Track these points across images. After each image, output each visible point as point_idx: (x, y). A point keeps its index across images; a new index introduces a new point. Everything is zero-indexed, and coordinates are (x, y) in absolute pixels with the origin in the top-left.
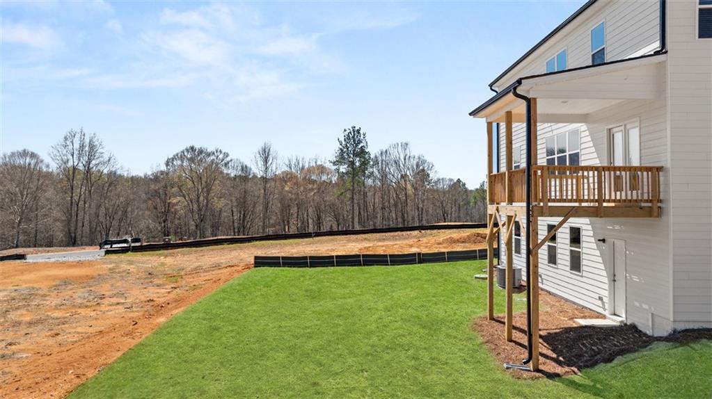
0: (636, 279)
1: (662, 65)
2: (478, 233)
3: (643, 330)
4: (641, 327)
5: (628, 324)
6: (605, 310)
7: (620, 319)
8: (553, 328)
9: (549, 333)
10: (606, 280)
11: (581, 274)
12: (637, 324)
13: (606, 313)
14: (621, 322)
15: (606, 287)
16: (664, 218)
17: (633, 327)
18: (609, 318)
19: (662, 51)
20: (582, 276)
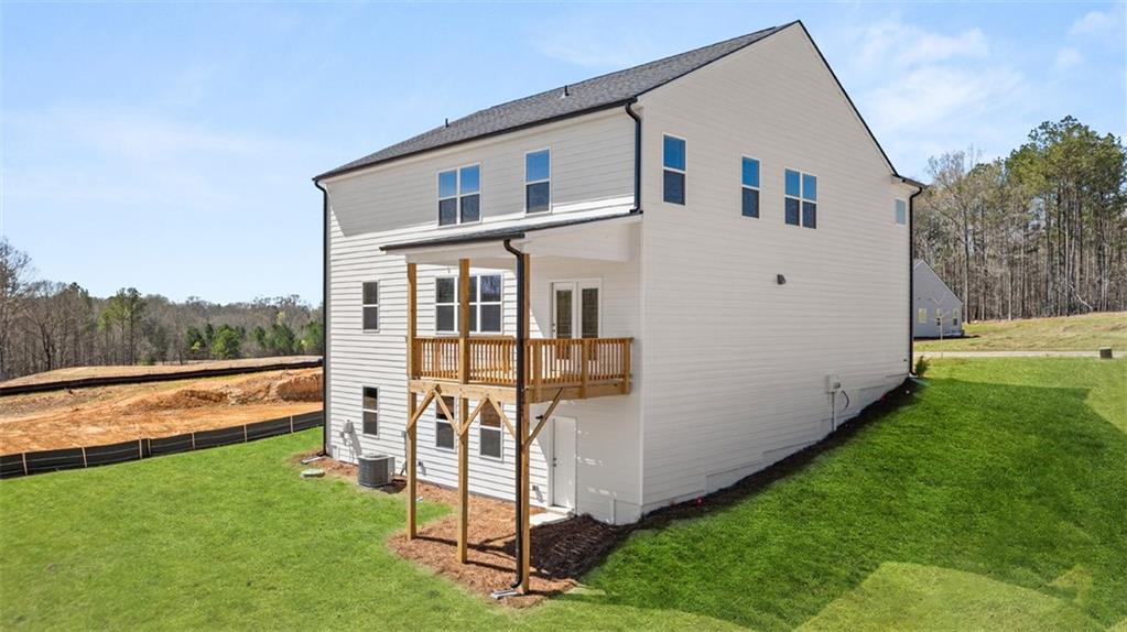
0: (590, 461)
1: (637, 227)
2: (191, 391)
3: (600, 519)
4: (598, 517)
5: (579, 514)
6: (542, 501)
7: (566, 511)
8: (505, 535)
9: (506, 543)
10: (545, 466)
11: (500, 459)
12: (591, 513)
13: (545, 505)
14: (570, 513)
15: (546, 474)
16: (633, 395)
17: (587, 518)
18: (552, 511)
19: (637, 211)
20: (502, 462)
